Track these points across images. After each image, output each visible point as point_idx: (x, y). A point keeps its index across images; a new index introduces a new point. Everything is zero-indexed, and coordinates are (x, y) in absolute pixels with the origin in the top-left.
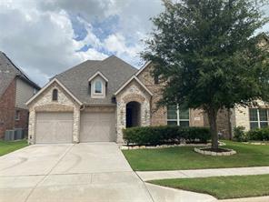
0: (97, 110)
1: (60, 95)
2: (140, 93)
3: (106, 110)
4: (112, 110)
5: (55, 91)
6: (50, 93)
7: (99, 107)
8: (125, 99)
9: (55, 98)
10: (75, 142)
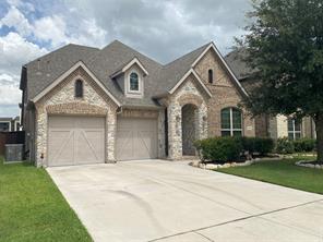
0: (136, 115)
1: (87, 89)
2: (197, 93)
3: (146, 115)
4: (154, 115)
5: (79, 83)
6: (72, 86)
7: (139, 110)
8: (180, 100)
9: (79, 93)
10: (111, 162)
